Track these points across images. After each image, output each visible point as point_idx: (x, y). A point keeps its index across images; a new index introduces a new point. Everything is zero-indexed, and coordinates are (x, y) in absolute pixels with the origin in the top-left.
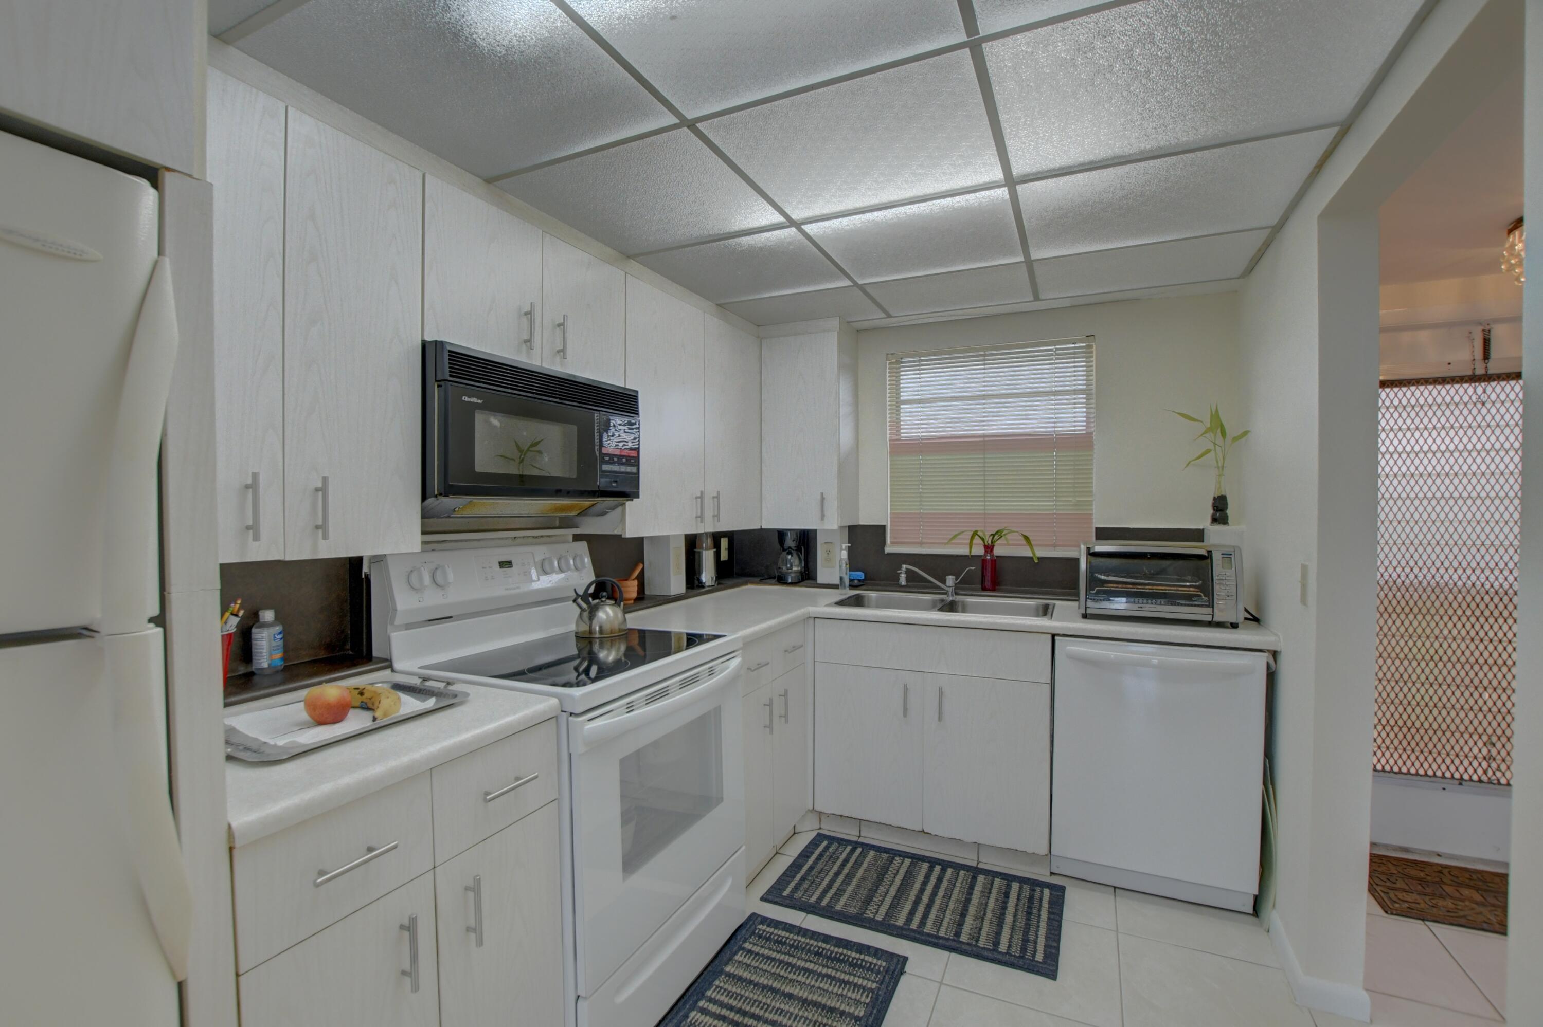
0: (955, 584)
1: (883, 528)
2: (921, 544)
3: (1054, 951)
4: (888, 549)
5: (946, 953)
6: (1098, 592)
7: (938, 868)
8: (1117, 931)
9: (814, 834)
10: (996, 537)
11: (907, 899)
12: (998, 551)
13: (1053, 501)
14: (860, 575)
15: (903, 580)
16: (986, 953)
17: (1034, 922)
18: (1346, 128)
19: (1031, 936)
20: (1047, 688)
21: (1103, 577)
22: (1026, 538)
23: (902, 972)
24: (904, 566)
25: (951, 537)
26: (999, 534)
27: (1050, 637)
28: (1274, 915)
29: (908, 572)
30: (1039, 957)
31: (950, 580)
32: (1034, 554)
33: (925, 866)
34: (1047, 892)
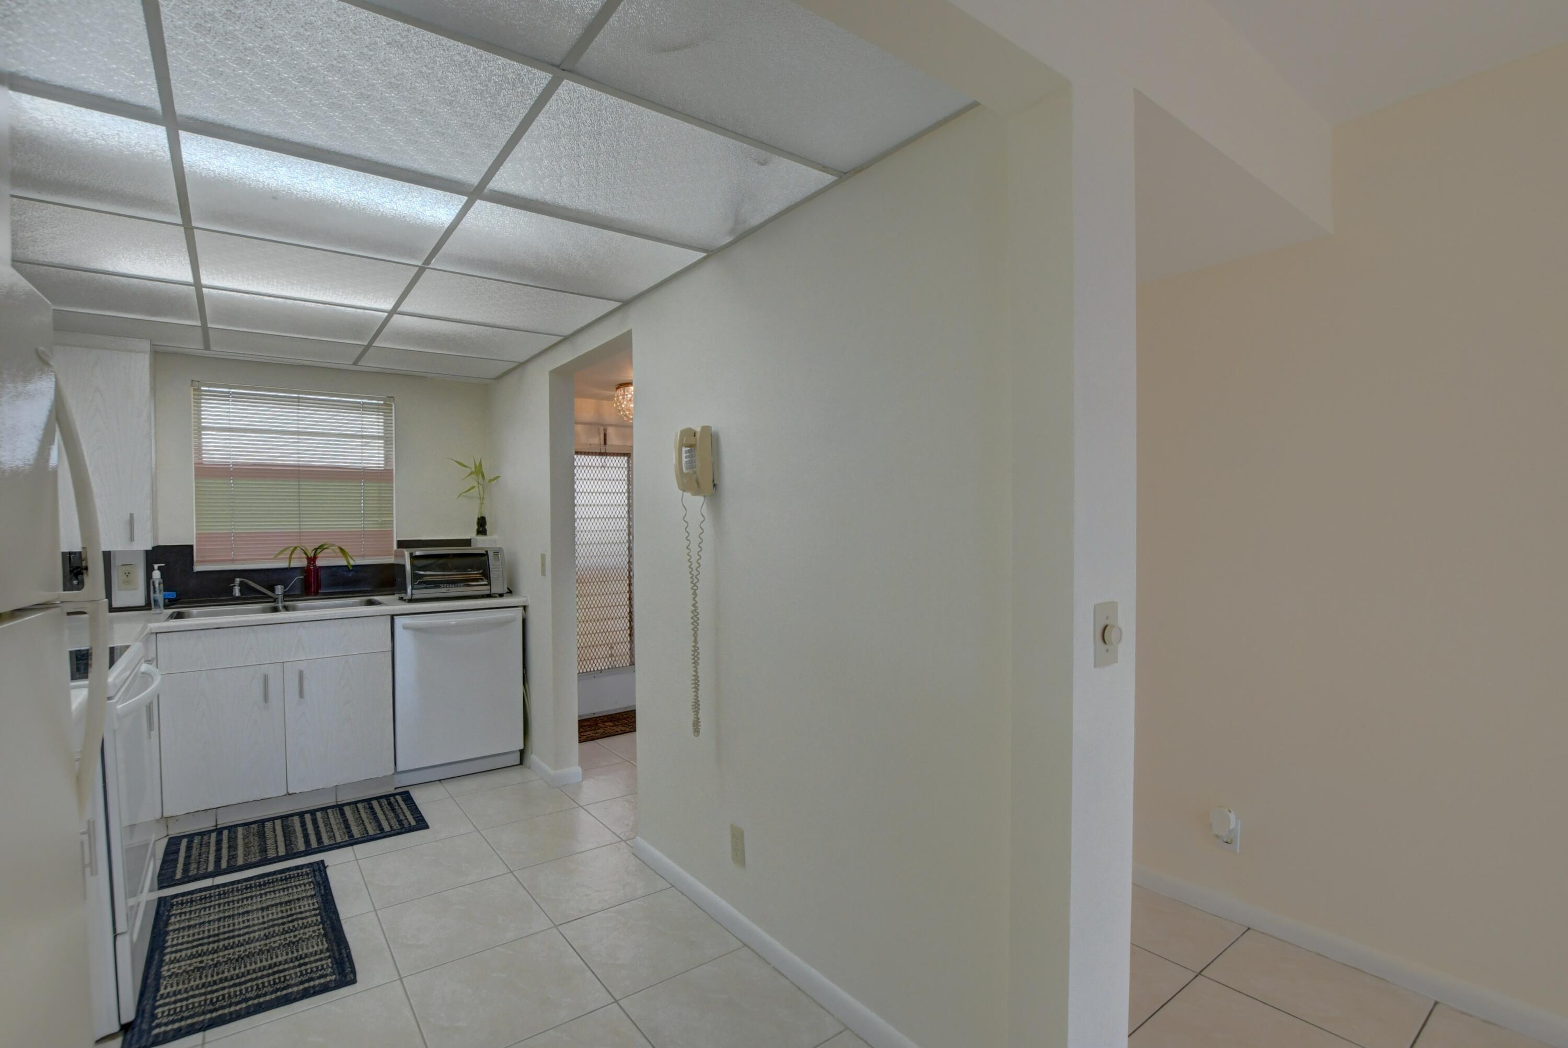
0: (285, 592)
1: (191, 547)
2: (233, 561)
3: (420, 818)
4: (198, 568)
5: (350, 848)
6: (420, 583)
7: (308, 817)
8: (452, 797)
9: (165, 841)
10: (319, 550)
11: (296, 837)
12: (320, 563)
13: (361, 521)
14: (173, 595)
15: (237, 592)
16: (378, 836)
17: (399, 811)
18: (566, 339)
19: (402, 817)
20: (390, 654)
21: (421, 573)
22: (341, 549)
23: (325, 867)
24: (238, 580)
25: (278, 552)
26: (321, 547)
27: (389, 617)
28: (534, 758)
29: (241, 584)
30: (413, 823)
31: (279, 589)
32: (348, 562)
33: (296, 819)
34: (398, 797)
